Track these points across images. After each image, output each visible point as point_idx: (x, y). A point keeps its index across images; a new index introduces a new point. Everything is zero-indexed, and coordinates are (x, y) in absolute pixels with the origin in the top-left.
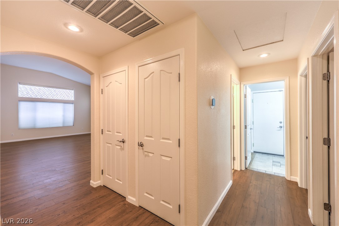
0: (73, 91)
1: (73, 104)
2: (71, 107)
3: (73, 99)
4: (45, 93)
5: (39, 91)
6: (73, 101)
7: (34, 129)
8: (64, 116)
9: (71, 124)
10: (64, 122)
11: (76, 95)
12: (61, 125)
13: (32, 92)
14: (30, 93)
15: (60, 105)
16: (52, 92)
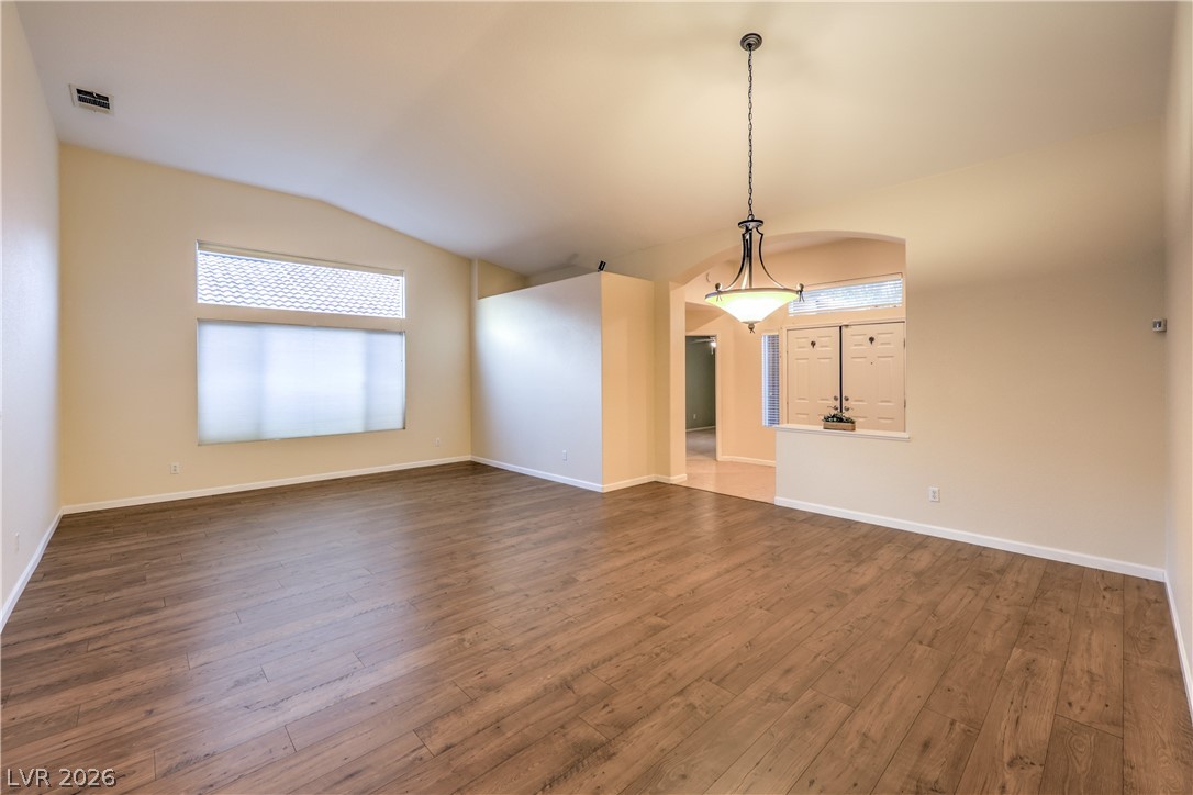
0: (402, 279)
1: (400, 333)
2: (394, 348)
3: (401, 314)
4: (298, 296)
5: (277, 290)
6: (401, 320)
7: (256, 444)
8: (368, 388)
9: (395, 422)
10: (368, 415)
11: (414, 298)
12: (356, 426)
13: (253, 291)
14: (247, 295)
15: (353, 341)
16: (318, 294)
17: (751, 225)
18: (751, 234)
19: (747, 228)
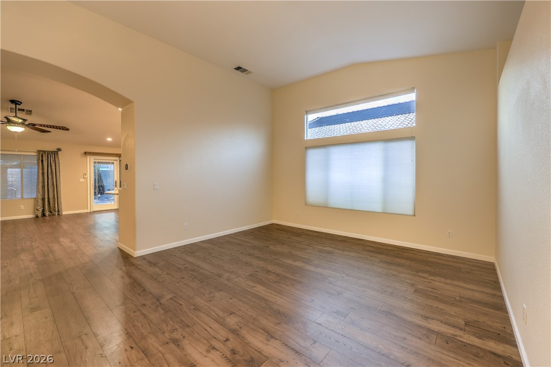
1: (411, 138)
2: (406, 152)
6: (412, 128)
8: (385, 181)
10: (385, 201)
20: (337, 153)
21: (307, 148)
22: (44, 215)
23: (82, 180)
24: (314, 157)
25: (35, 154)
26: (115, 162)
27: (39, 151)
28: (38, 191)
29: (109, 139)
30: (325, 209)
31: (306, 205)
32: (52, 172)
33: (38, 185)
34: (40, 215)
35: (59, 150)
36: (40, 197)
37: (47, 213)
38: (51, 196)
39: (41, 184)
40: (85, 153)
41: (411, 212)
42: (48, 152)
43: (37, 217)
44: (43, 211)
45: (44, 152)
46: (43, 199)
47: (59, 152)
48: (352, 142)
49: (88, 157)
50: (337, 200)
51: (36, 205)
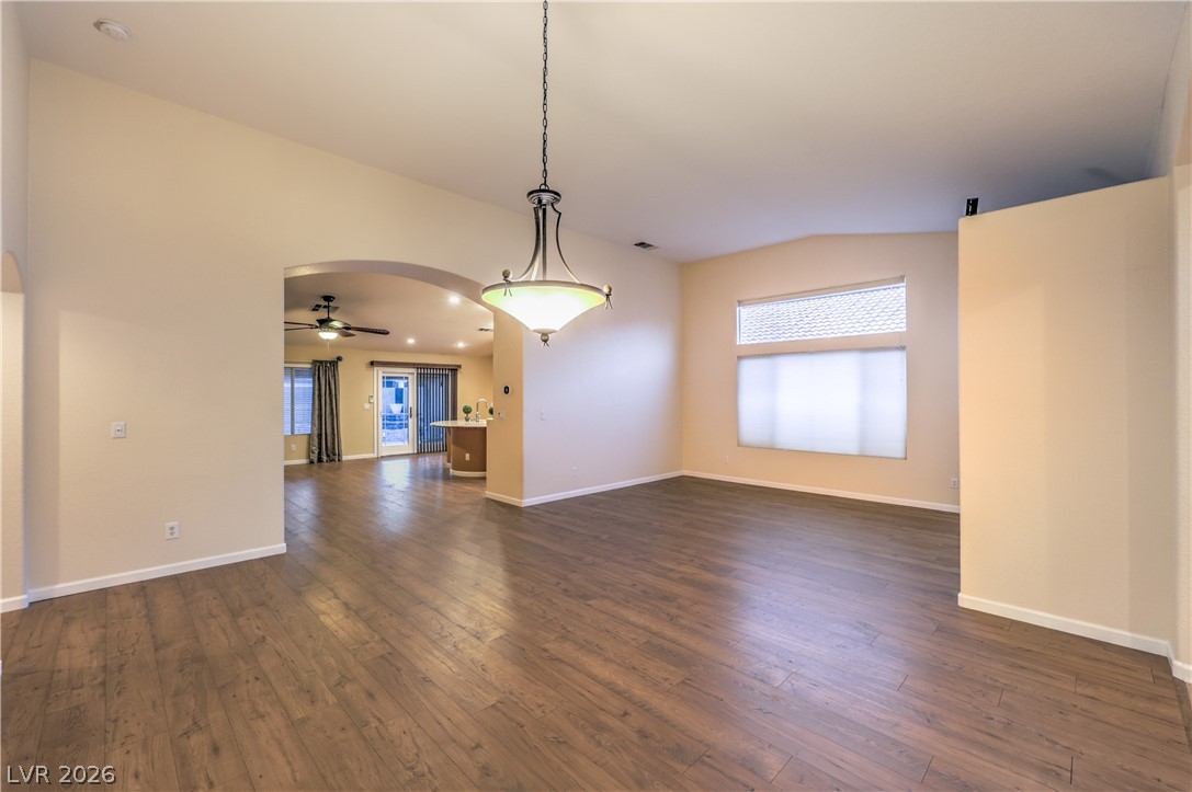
1: (900, 348)
2: (893, 366)
3: (903, 326)
6: (901, 333)
8: (863, 410)
10: (863, 438)
15: (847, 363)
17: (546, 197)
18: (544, 210)
19: (540, 201)
20: (788, 367)
21: (739, 358)
22: (320, 460)
23: (367, 406)
24: (750, 371)
25: (309, 366)
26: (410, 377)
27: (315, 362)
28: (313, 424)
29: (411, 341)
30: (770, 450)
31: (739, 445)
32: (330, 393)
33: (313, 414)
34: (315, 460)
35: (339, 359)
36: (316, 433)
37: (325, 458)
38: (329, 431)
39: (317, 412)
40: (372, 363)
41: (901, 455)
42: (326, 362)
43: (312, 462)
44: (320, 453)
45: (321, 362)
46: (320, 436)
47: (339, 363)
48: (812, 350)
49: (376, 369)
50: (789, 438)
51: (309, 444)
